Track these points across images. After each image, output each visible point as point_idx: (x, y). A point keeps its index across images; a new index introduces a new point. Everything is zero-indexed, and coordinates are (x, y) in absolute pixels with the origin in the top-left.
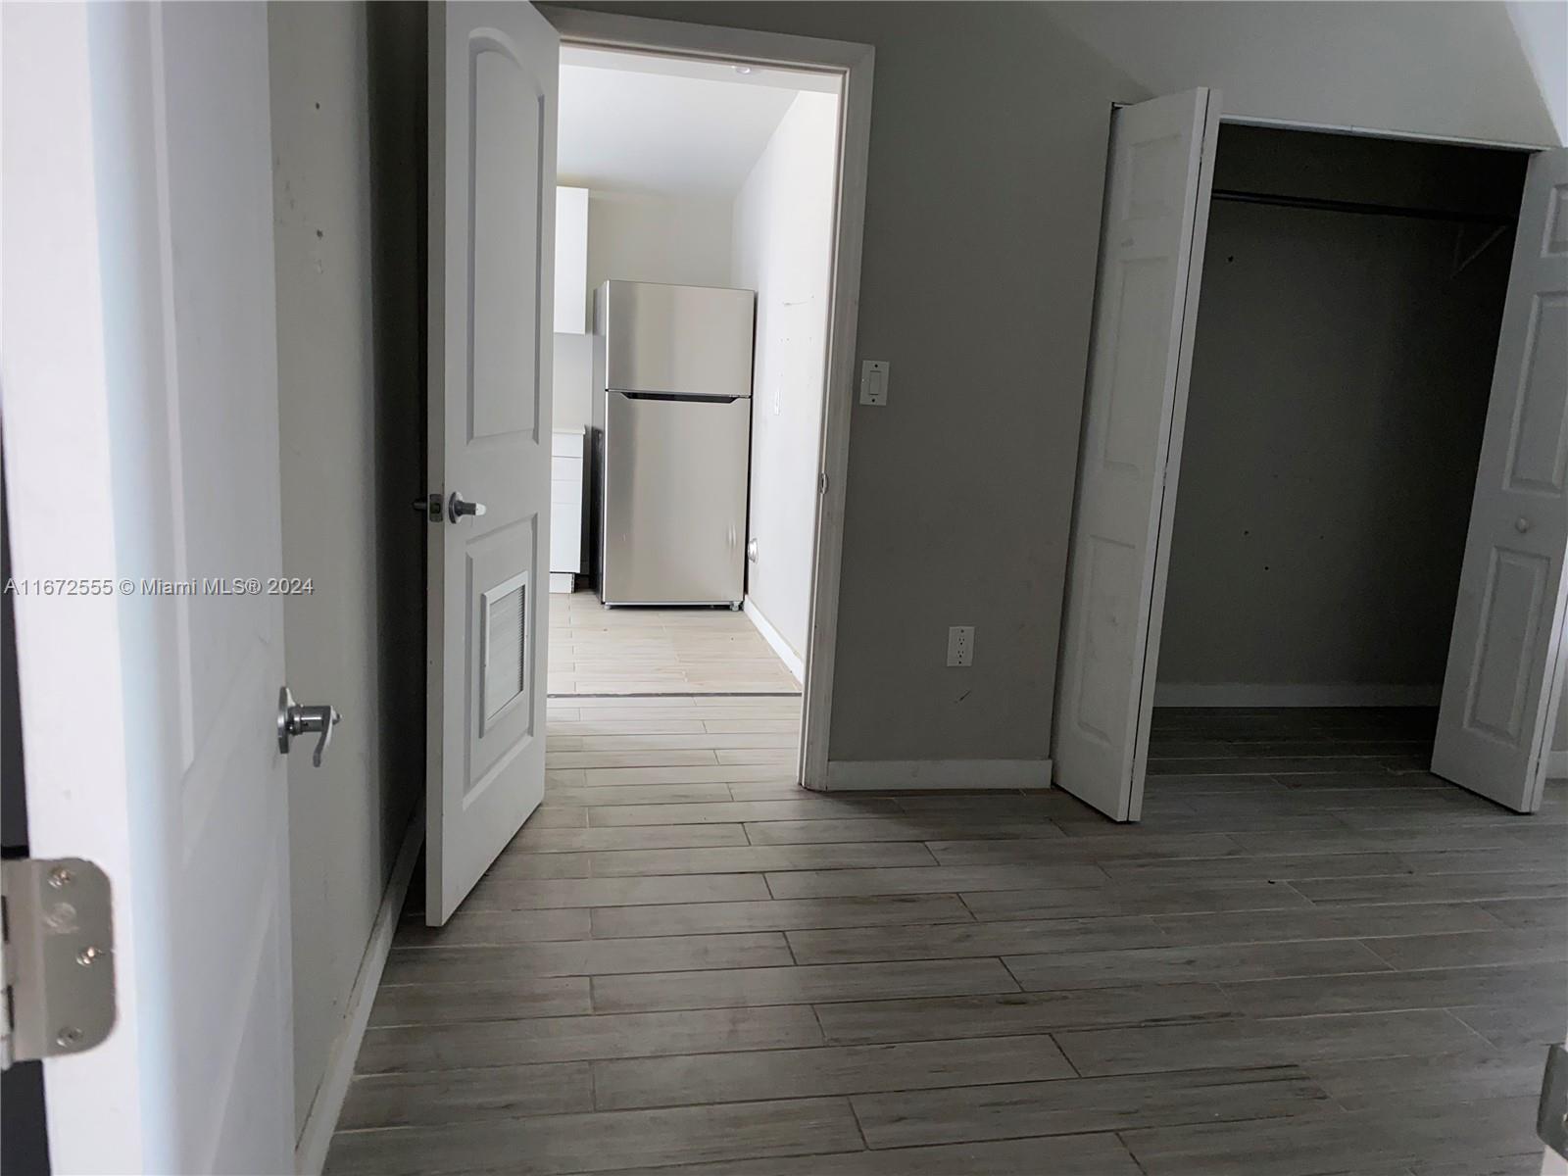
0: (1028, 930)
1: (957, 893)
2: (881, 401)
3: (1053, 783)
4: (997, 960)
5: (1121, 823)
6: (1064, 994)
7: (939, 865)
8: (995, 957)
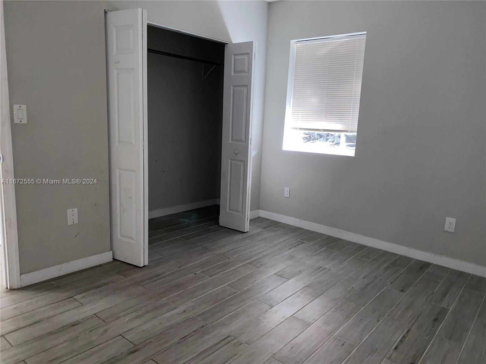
0: (127, 319)
1: (95, 314)
2: (25, 121)
3: (113, 259)
4: (120, 337)
5: (142, 267)
6: (150, 340)
7: (83, 305)
8: (119, 335)
